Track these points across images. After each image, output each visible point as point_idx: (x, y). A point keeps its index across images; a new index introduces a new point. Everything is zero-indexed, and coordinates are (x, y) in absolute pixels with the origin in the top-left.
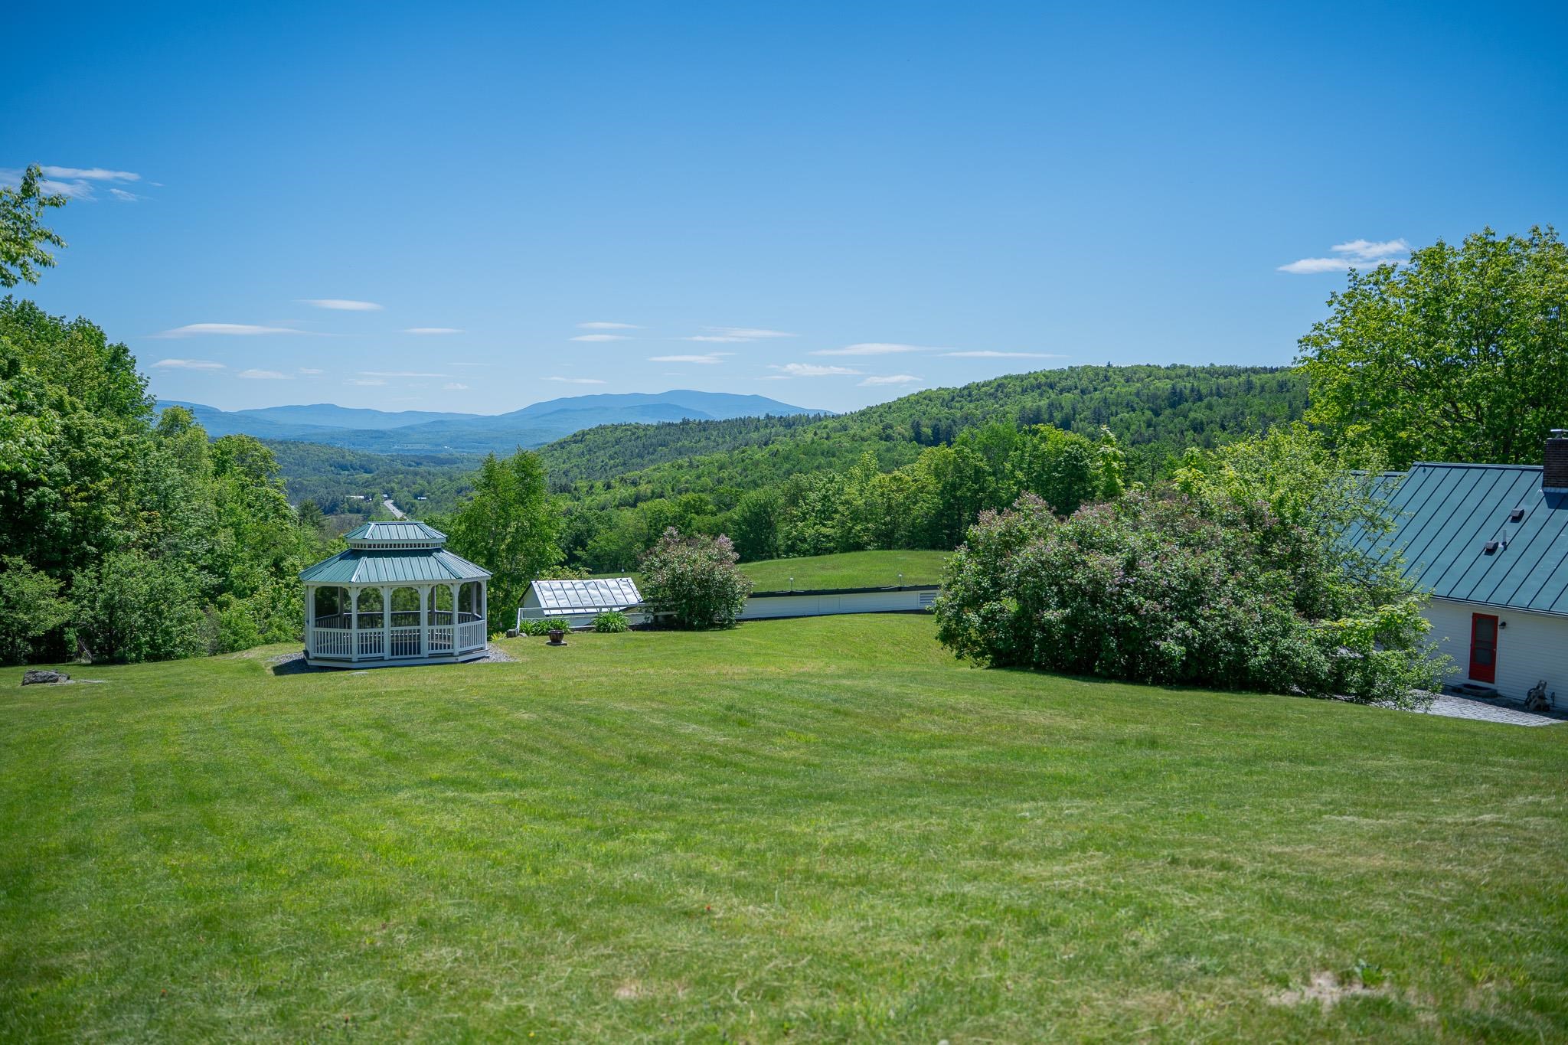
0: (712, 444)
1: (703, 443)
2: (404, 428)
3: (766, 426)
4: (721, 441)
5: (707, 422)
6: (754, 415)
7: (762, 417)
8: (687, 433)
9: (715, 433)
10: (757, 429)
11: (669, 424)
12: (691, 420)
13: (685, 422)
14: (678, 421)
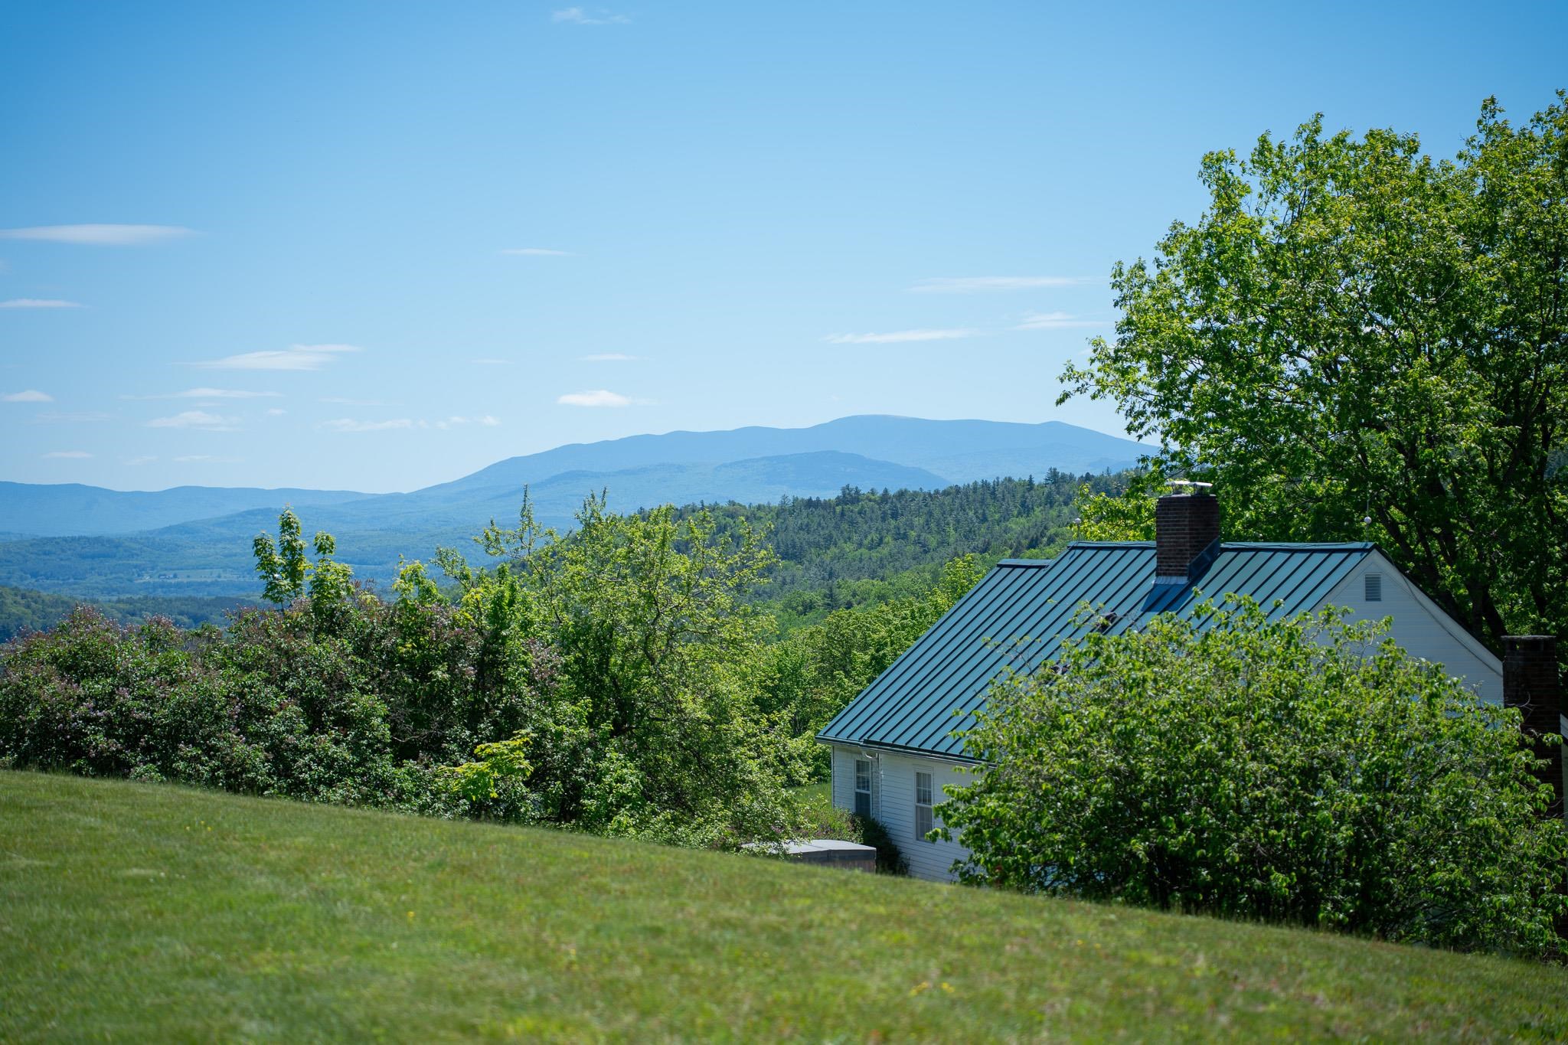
0: (910, 549)
1: (890, 544)
2: (169, 530)
3: (1050, 502)
4: (932, 541)
5: (901, 494)
6: (1019, 474)
7: (1039, 479)
8: (852, 523)
9: (919, 521)
10: (1026, 509)
11: (810, 504)
12: (864, 491)
13: (850, 498)
14: (831, 494)
